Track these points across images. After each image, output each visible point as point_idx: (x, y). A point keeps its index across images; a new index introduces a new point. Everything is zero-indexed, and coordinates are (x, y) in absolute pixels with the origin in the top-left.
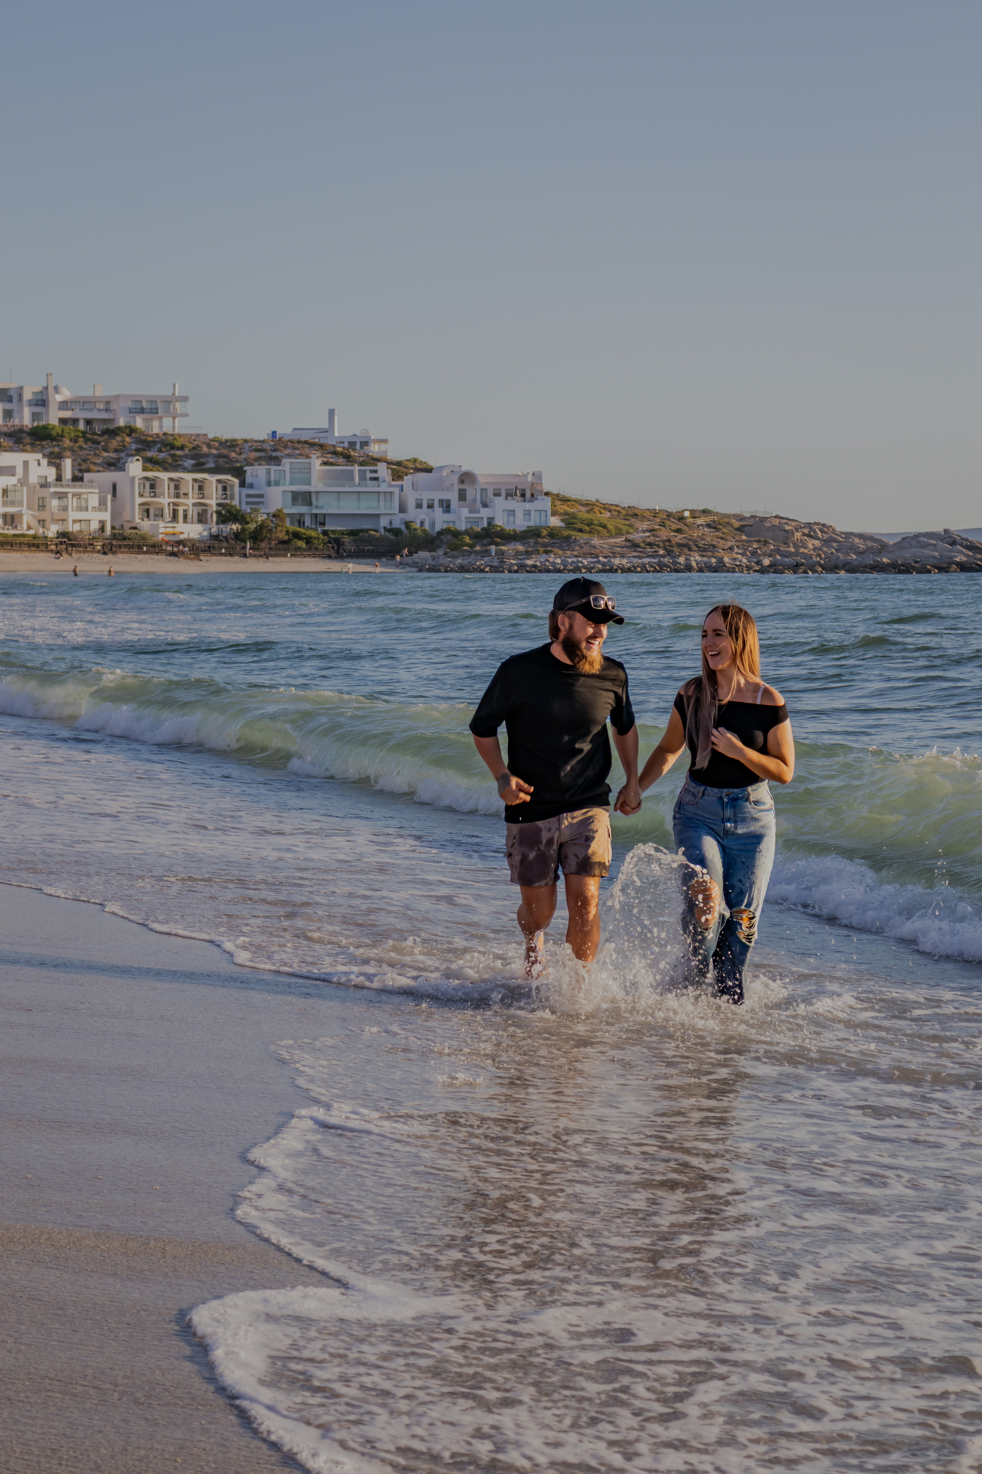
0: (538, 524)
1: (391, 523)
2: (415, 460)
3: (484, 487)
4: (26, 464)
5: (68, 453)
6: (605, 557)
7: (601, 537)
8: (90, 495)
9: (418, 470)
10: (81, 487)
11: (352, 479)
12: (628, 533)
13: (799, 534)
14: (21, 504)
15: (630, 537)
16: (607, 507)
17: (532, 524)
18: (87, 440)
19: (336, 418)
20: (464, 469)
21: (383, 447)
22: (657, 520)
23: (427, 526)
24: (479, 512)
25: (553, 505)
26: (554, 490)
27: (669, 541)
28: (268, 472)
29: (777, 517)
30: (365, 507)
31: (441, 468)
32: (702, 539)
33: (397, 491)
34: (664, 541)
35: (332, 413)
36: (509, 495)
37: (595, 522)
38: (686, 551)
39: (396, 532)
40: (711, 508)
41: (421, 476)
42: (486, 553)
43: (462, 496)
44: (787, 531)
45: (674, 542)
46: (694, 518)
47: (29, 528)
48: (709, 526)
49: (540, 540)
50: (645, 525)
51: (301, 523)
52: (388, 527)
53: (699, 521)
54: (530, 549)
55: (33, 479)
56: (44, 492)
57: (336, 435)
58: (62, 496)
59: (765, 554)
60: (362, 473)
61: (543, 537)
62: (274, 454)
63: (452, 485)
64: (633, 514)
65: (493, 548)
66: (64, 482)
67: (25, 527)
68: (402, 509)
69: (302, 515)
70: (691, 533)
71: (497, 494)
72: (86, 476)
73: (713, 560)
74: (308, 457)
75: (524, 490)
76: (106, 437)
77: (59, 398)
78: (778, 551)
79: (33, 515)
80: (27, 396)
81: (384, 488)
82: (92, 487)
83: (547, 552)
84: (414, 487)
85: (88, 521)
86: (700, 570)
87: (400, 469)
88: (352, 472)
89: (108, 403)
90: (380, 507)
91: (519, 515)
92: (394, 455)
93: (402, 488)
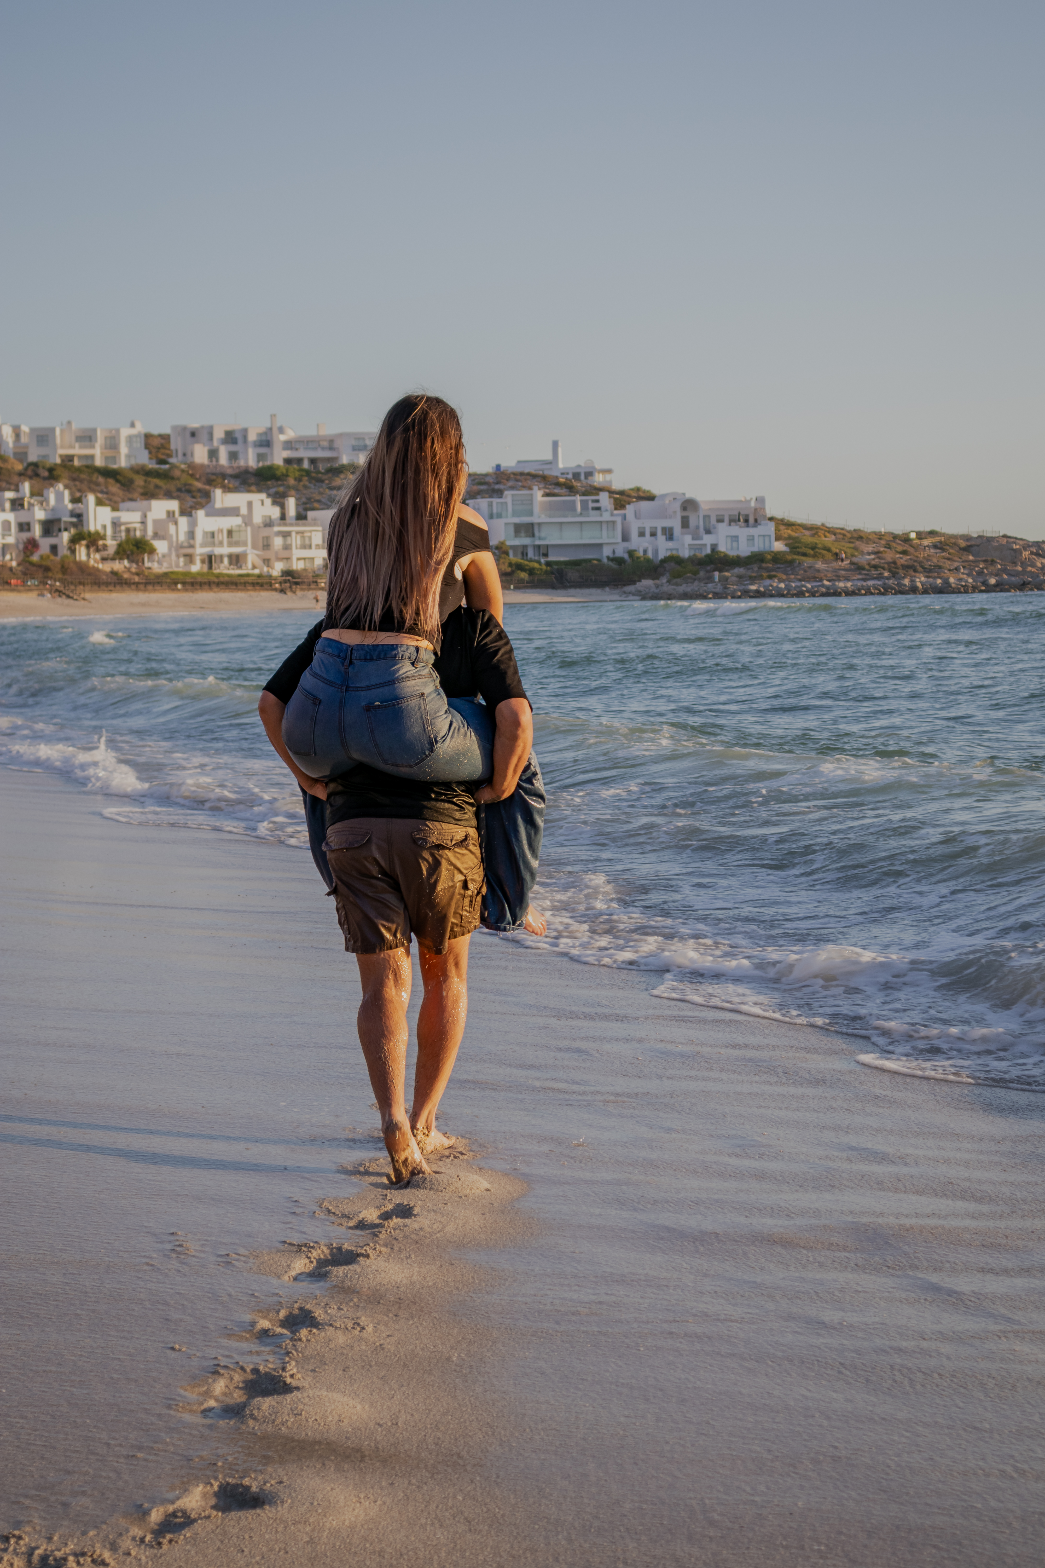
0: (762, 549)
1: (614, 552)
2: (638, 489)
3: (707, 513)
4: (250, 504)
5: (293, 492)
6: (829, 581)
7: (825, 561)
8: (314, 533)
9: (640, 498)
10: (304, 525)
11: (575, 509)
12: (853, 556)
13: (1027, 553)
14: (245, 544)
15: (855, 560)
16: (832, 531)
17: (755, 549)
18: (311, 479)
19: (560, 450)
20: (688, 496)
21: (608, 477)
22: (883, 542)
23: (650, 555)
24: (702, 539)
25: (777, 530)
26: (779, 515)
27: (895, 563)
28: (490, 505)
29: (1005, 536)
30: (588, 537)
31: (664, 496)
32: (928, 560)
33: (619, 520)
34: (889, 563)
35: (555, 445)
36: (734, 520)
37: (820, 546)
38: (911, 572)
39: (619, 561)
40: (937, 529)
41: (644, 504)
42: (710, 579)
43: (685, 523)
44: (1015, 551)
45: (899, 564)
46: (920, 539)
47: (254, 567)
48: (935, 546)
49: (764, 565)
50: (870, 548)
51: (524, 554)
52: (611, 556)
53: (926, 542)
54: (754, 574)
55: (257, 519)
56: (266, 532)
57: (561, 466)
58: (286, 535)
59: (991, 574)
60: (584, 504)
61: (767, 562)
62: (497, 487)
63: (675, 512)
64: (858, 536)
65: (716, 574)
66: (288, 521)
67: (250, 565)
68: (625, 538)
69: (525, 547)
70: (917, 554)
71: (720, 520)
72: (310, 514)
73: (939, 581)
74: (530, 488)
75: (747, 516)
76: (330, 475)
77: (282, 438)
78: (1004, 570)
79: (258, 555)
80: (252, 437)
81: (606, 517)
82: (315, 525)
83: (771, 577)
84: (637, 516)
85: (312, 559)
86: (925, 592)
87: (622, 499)
88: (574, 502)
89: (331, 441)
90: (604, 537)
91: (743, 540)
92: (618, 484)
93: (624, 517)
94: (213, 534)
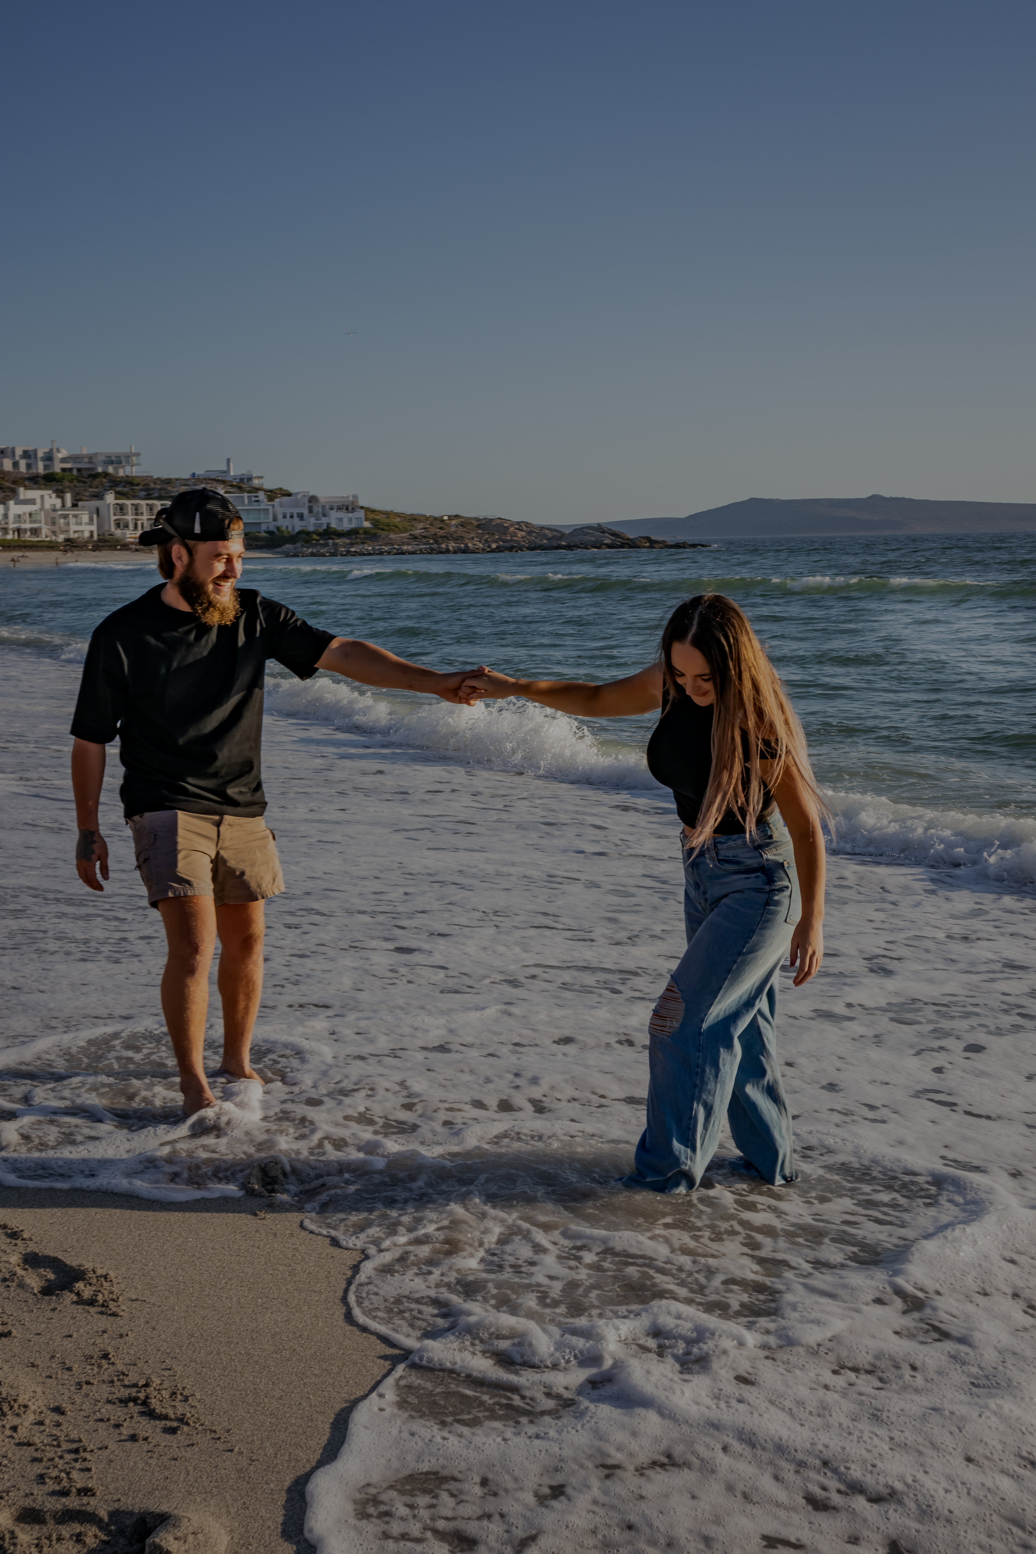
0: (357, 526)
1: (268, 528)
2: (281, 489)
3: (324, 504)
4: (42, 497)
5: (68, 490)
6: (398, 545)
7: (395, 533)
8: (83, 515)
9: (283, 495)
10: (77, 510)
12: (411, 530)
13: (513, 529)
14: (40, 522)
15: (412, 532)
16: (398, 515)
17: (353, 526)
18: (79, 481)
19: (231, 465)
20: (311, 494)
21: (261, 481)
22: (428, 522)
23: (290, 529)
24: (321, 520)
25: (366, 514)
26: (366, 505)
27: (436, 534)
29: (499, 518)
30: (252, 519)
31: (297, 494)
32: (455, 533)
33: (271, 508)
34: (432, 535)
35: (228, 461)
36: (339, 509)
37: (391, 524)
38: (446, 540)
39: (274, 533)
40: (460, 514)
41: (285, 498)
42: (327, 545)
43: (311, 510)
44: (505, 527)
45: (438, 535)
46: (450, 520)
47: (46, 536)
48: (459, 525)
49: (359, 536)
50: (421, 525)
52: (266, 530)
53: (453, 522)
54: (353, 542)
55: (47, 506)
56: (54, 514)
57: (232, 474)
58: (66, 517)
59: (493, 542)
60: (250, 498)
61: (360, 534)
63: (304, 504)
64: (413, 519)
65: (331, 541)
66: (66, 508)
67: (44, 535)
68: (275, 519)
70: (449, 529)
71: (332, 509)
72: (80, 503)
73: (462, 546)
75: (348, 506)
76: (91, 479)
77: (60, 456)
78: (501, 539)
79: (48, 529)
80: (40, 454)
81: (262, 507)
82: (84, 510)
83: (363, 543)
84: (281, 505)
85: (82, 531)
86: (455, 552)
87: (272, 495)
88: (243, 497)
89: (90, 458)
90: (262, 519)
91: (346, 521)
92: (268, 486)
93: (273, 506)
94: (19, 516)
